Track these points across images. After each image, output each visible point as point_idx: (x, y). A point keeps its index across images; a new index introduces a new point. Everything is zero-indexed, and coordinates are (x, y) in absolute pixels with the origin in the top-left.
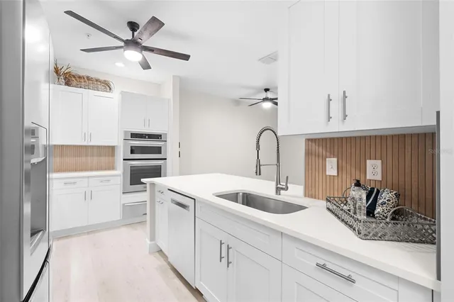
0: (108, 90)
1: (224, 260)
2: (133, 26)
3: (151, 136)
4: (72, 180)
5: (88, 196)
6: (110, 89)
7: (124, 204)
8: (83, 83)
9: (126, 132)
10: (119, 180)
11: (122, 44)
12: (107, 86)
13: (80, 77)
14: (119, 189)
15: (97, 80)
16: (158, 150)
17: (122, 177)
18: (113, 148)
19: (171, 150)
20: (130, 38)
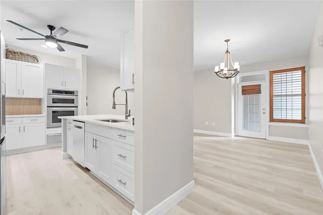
0: (36, 62)
1: (95, 147)
2: (51, 28)
3: (67, 92)
4: (11, 119)
5: (22, 129)
6: (38, 61)
7: (47, 135)
8: (17, 57)
9: (49, 90)
10: (45, 119)
11: (44, 38)
12: (35, 59)
13: (14, 53)
14: (45, 125)
15: (28, 55)
16: (72, 101)
17: (46, 118)
18: (40, 100)
19: (81, 101)
20: (49, 34)
